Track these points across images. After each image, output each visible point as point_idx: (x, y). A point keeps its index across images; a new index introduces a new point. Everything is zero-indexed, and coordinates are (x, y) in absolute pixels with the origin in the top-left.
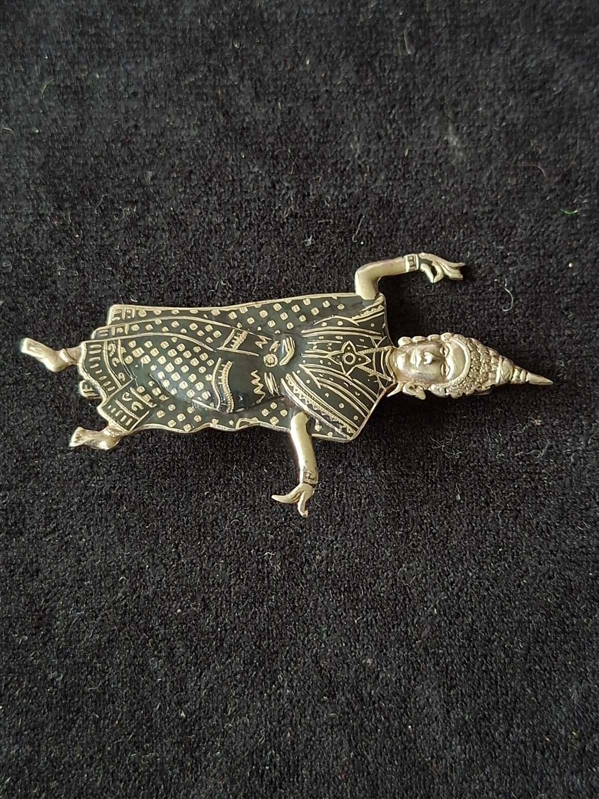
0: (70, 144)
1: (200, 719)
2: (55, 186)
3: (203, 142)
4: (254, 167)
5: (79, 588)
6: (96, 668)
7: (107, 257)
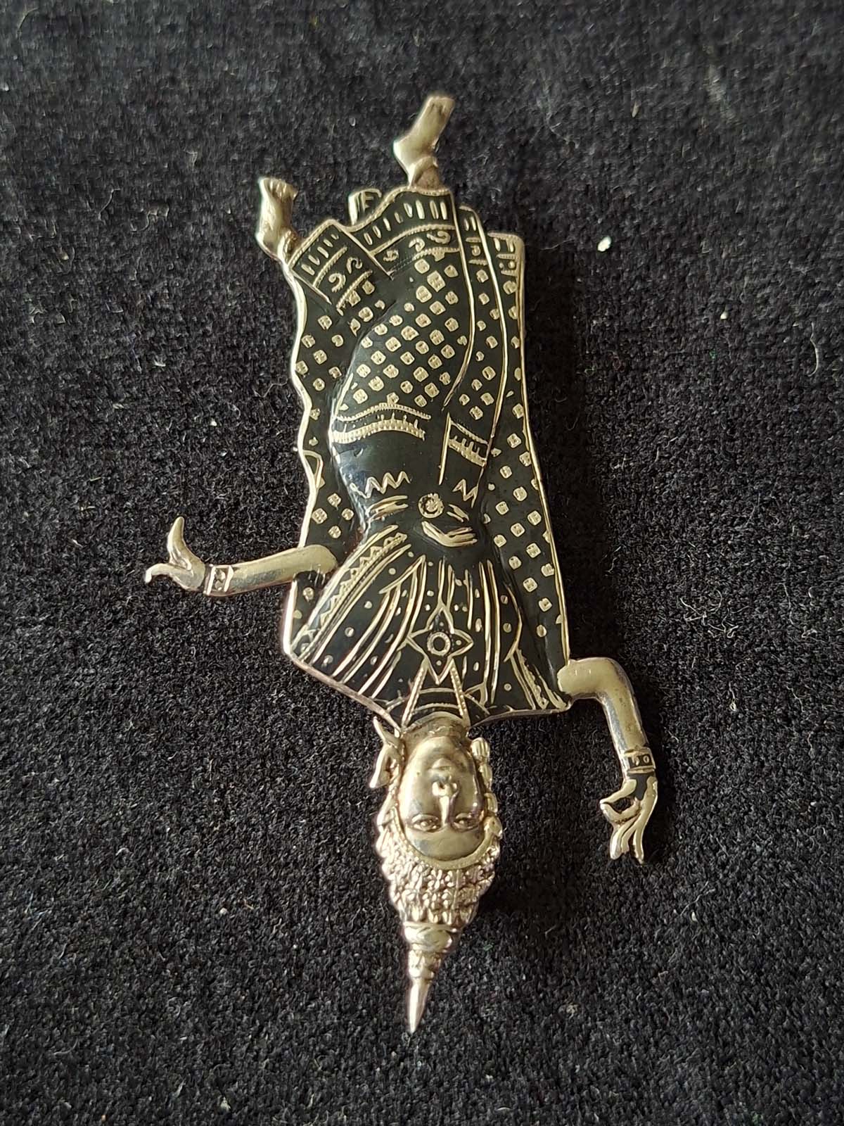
0: (60, 109)
1: (256, 1115)
2: (32, 176)
3: (285, 102)
4: (371, 142)
5: (43, 868)
6: (68, 1014)
7: (116, 292)
